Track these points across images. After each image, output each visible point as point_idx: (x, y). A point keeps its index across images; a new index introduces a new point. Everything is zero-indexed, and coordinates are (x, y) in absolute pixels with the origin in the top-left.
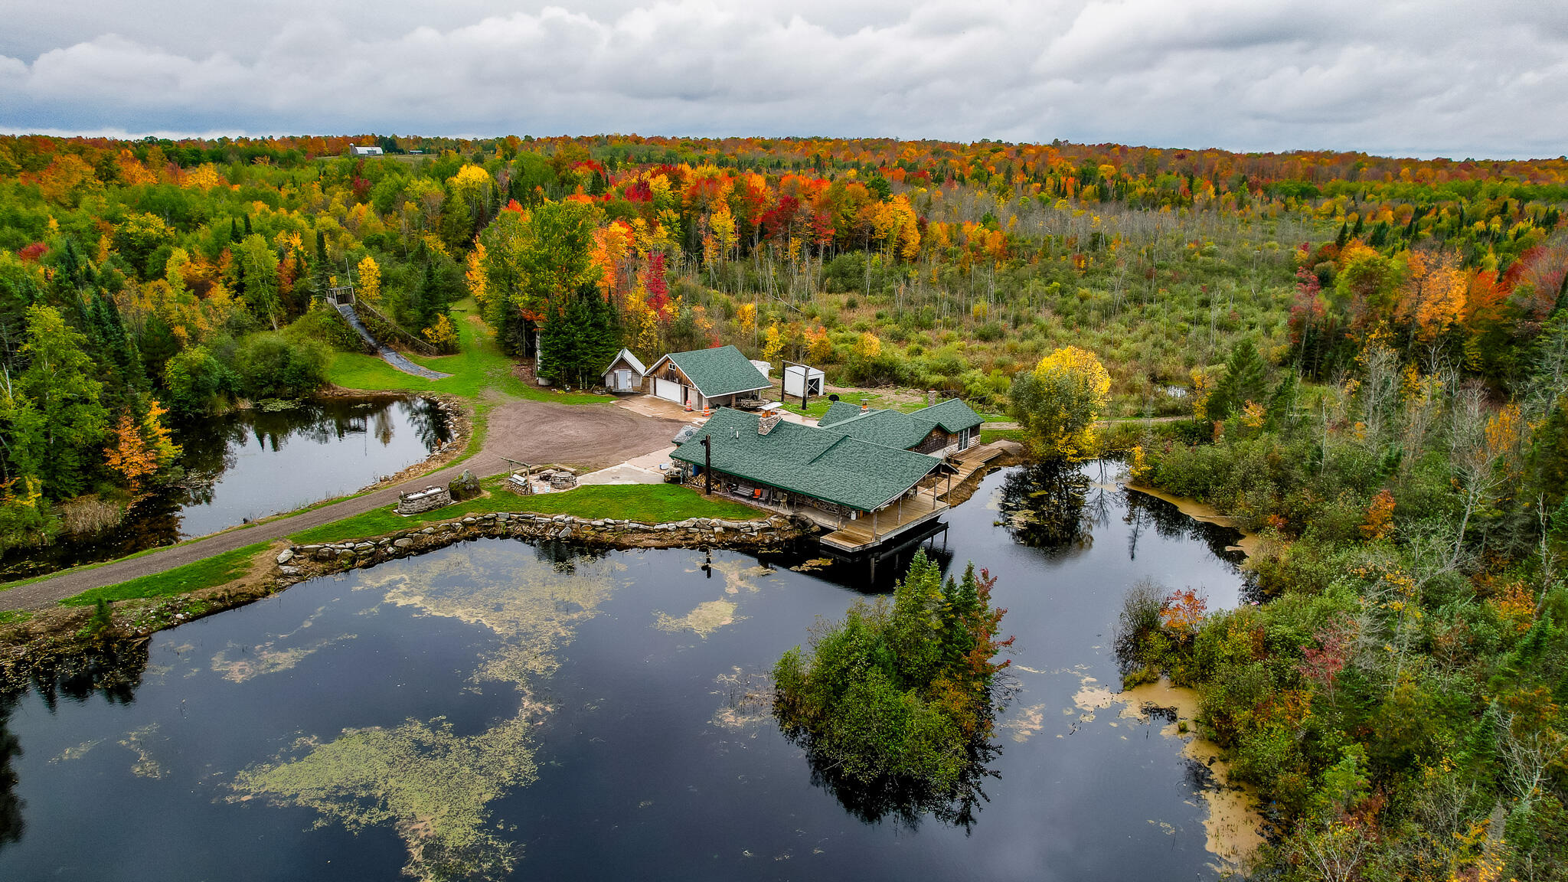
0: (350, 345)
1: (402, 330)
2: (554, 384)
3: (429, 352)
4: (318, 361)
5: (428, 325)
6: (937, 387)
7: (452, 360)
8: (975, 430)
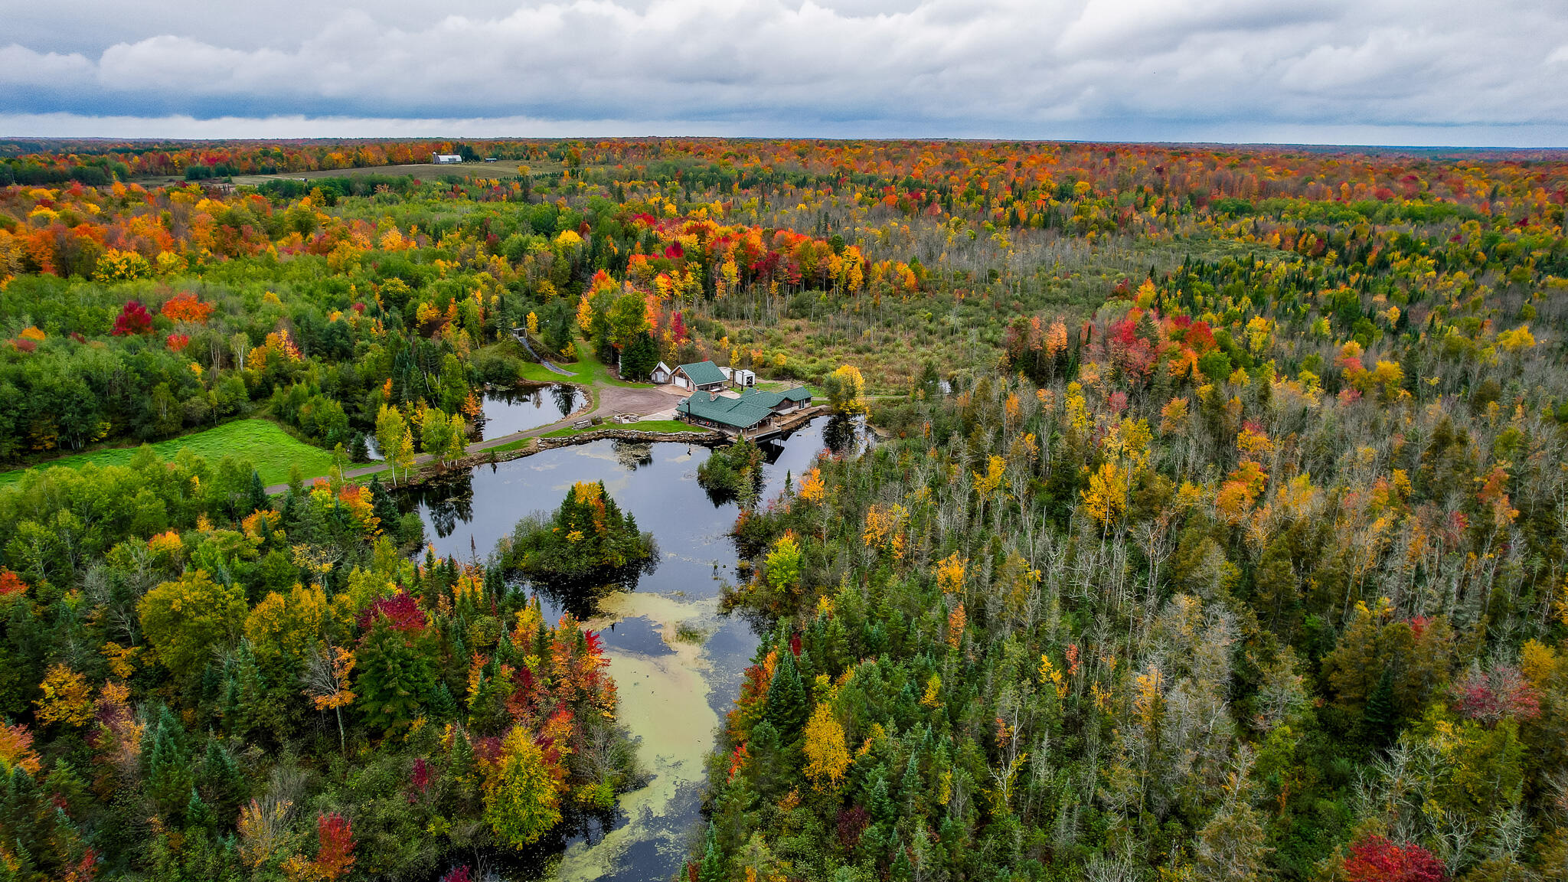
0: (528, 359)
1: (551, 350)
2: (627, 378)
3: (564, 362)
4: (517, 368)
5: (563, 348)
6: (811, 381)
7: (575, 365)
8: (808, 400)
